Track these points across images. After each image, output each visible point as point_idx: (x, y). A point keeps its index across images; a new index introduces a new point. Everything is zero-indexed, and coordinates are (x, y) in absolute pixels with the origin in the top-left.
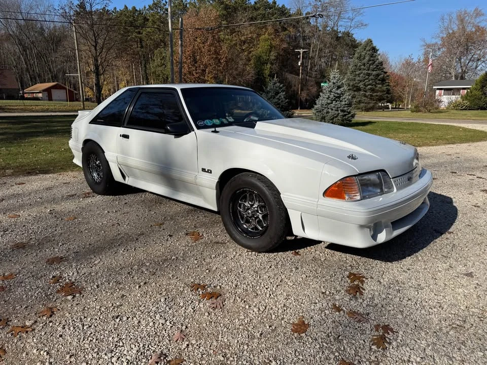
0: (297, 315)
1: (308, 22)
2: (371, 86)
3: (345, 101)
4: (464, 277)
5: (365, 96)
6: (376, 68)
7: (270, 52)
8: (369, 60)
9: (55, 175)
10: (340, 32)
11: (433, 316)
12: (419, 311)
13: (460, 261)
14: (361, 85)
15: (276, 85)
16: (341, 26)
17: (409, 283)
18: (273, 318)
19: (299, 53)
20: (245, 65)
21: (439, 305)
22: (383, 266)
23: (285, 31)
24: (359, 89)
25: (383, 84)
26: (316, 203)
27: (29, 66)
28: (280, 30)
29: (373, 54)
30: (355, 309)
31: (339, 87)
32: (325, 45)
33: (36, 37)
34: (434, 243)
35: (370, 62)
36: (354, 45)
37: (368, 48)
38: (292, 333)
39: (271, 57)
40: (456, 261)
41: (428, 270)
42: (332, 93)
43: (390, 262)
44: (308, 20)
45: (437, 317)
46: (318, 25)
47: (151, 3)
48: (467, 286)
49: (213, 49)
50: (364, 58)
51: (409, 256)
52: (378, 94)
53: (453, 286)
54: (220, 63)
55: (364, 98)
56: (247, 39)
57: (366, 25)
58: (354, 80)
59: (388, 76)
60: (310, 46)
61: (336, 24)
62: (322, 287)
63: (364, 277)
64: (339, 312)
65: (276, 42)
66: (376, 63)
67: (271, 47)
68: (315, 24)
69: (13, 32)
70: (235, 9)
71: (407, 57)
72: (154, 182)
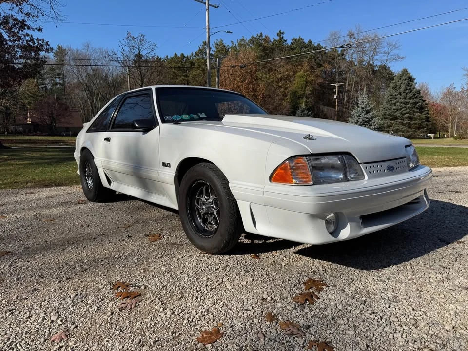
0: (215, 323)
1: (343, 58)
2: (408, 115)
3: (375, 125)
4: (463, 290)
5: (403, 124)
6: (412, 97)
7: (306, 87)
8: (406, 89)
9: (66, 187)
10: (377, 65)
11: (399, 335)
12: (381, 328)
13: (462, 273)
14: (398, 114)
15: (304, 112)
16: (377, 60)
17: (382, 294)
18: (184, 324)
19: (335, 87)
20: (282, 100)
21: (413, 322)
22: (356, 274)
23: (320, 67)
24: (395, 118)
25: (421, 112)
26: (262, 190)
27: (94, 108)
28: (315, 67)
29: (409, 84)
30: (294, 320)
31: (368, 112)
32: (361, 78)
33: (101, 84)
34: (434, 253)
35: (407, 91)
36: (390, 77)
37: (403, 78)
38: (197, 342)
39: (306, 92)
40: (457, 272)
41: (415, 281)
42: (361, 118)
43: (367, 269)
44: (343, 57)
45: (404, 337)
46: (354, 60)
47: (197, 50)
48: (464, 301)
49: (250, 86)
50: (400, 88)
51: (395, 264)
52: (417, 122)
53: (443, 300)
54: (257, 99)
55: (401, 127)
56: (283, 77)
57: (402, 58)
58: (391, 109)
59: (426, 104)
60: (346, 80)
61: (371, 58)
62: (266, 293)
63: (325, 284)
64: (271, 321)
65: (312, 78)
66: (413, 91)
67: (307, 83)
68: (350, 59)
69: (83, 80)
70: (272, 50)
71: (449, 86)
72: (133, 185)
